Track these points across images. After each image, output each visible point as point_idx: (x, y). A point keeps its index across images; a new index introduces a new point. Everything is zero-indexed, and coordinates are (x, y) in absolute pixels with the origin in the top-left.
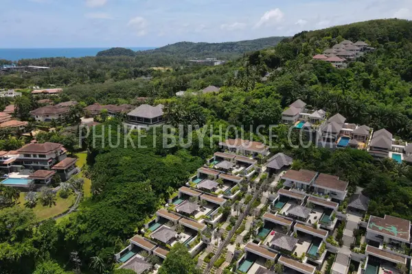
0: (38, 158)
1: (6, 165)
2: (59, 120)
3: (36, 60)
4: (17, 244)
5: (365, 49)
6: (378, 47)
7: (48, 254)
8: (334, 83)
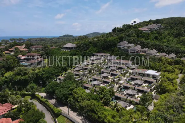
0: (31, 58)
1: (21, 59)
2: (40, 50)
3: (34, 39)
4: (23, 76)
5: (160, 27)
6: (167, 26)
7: (33, 82)
8: (143, 37)
